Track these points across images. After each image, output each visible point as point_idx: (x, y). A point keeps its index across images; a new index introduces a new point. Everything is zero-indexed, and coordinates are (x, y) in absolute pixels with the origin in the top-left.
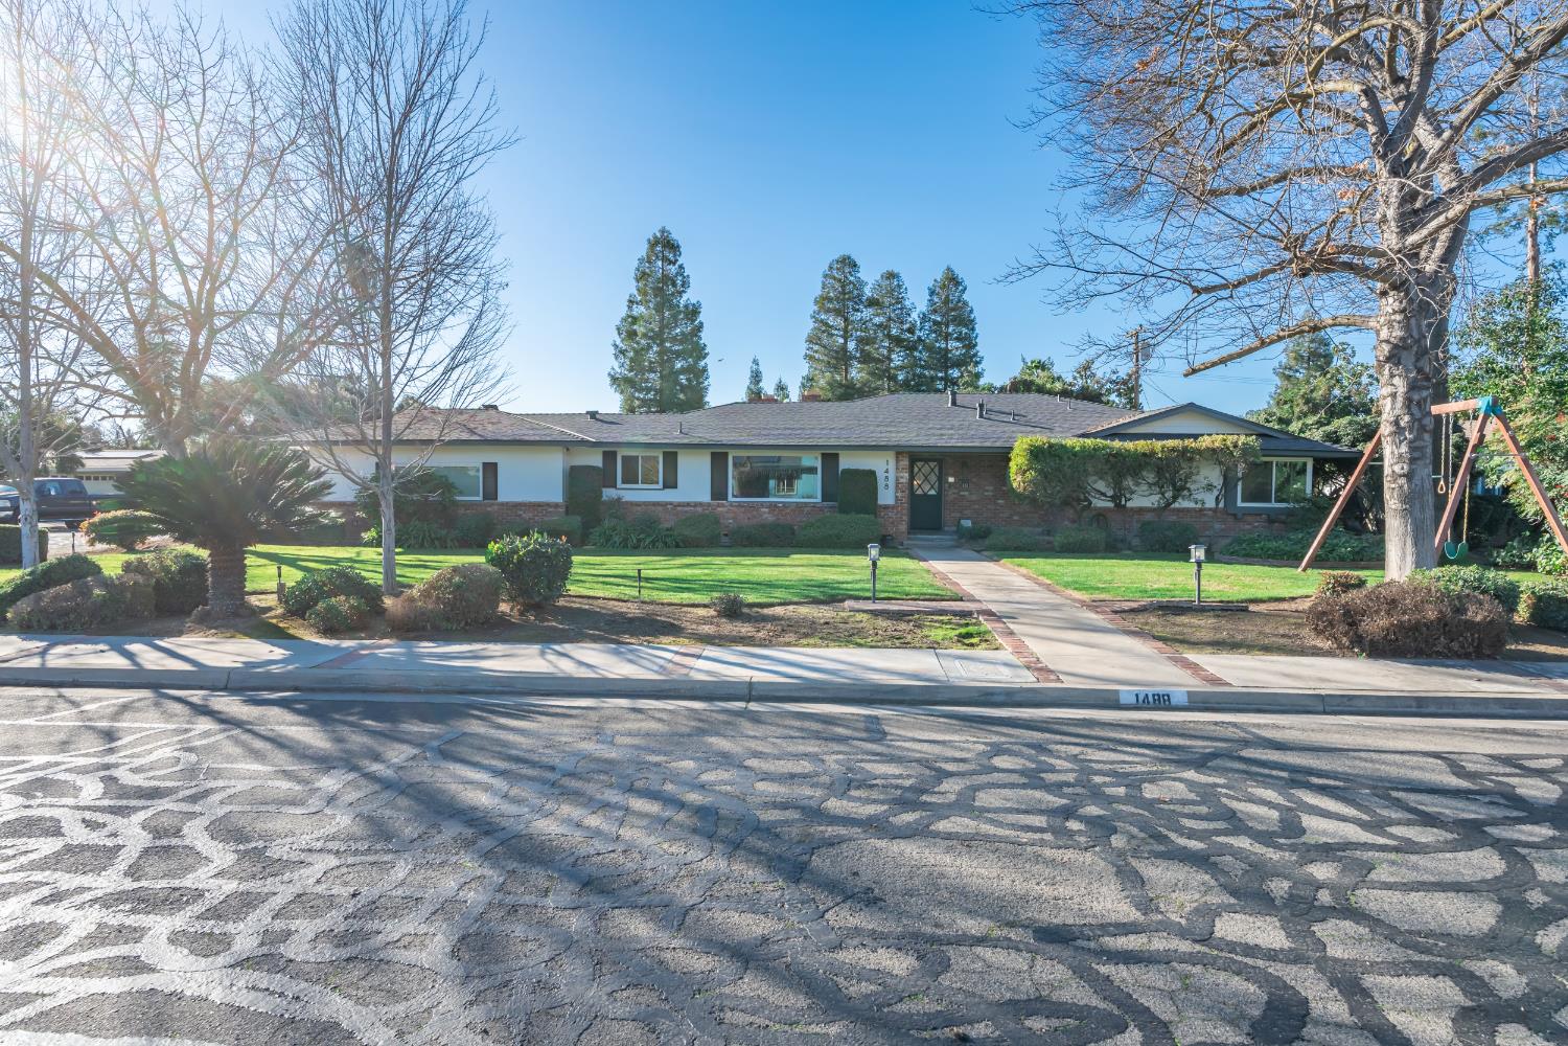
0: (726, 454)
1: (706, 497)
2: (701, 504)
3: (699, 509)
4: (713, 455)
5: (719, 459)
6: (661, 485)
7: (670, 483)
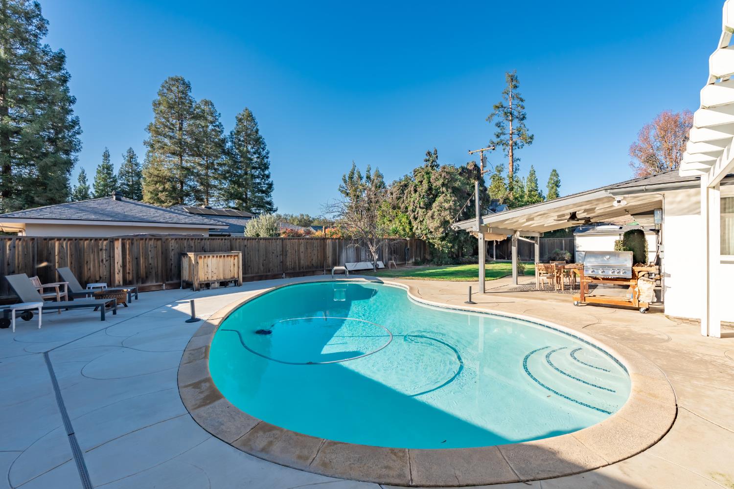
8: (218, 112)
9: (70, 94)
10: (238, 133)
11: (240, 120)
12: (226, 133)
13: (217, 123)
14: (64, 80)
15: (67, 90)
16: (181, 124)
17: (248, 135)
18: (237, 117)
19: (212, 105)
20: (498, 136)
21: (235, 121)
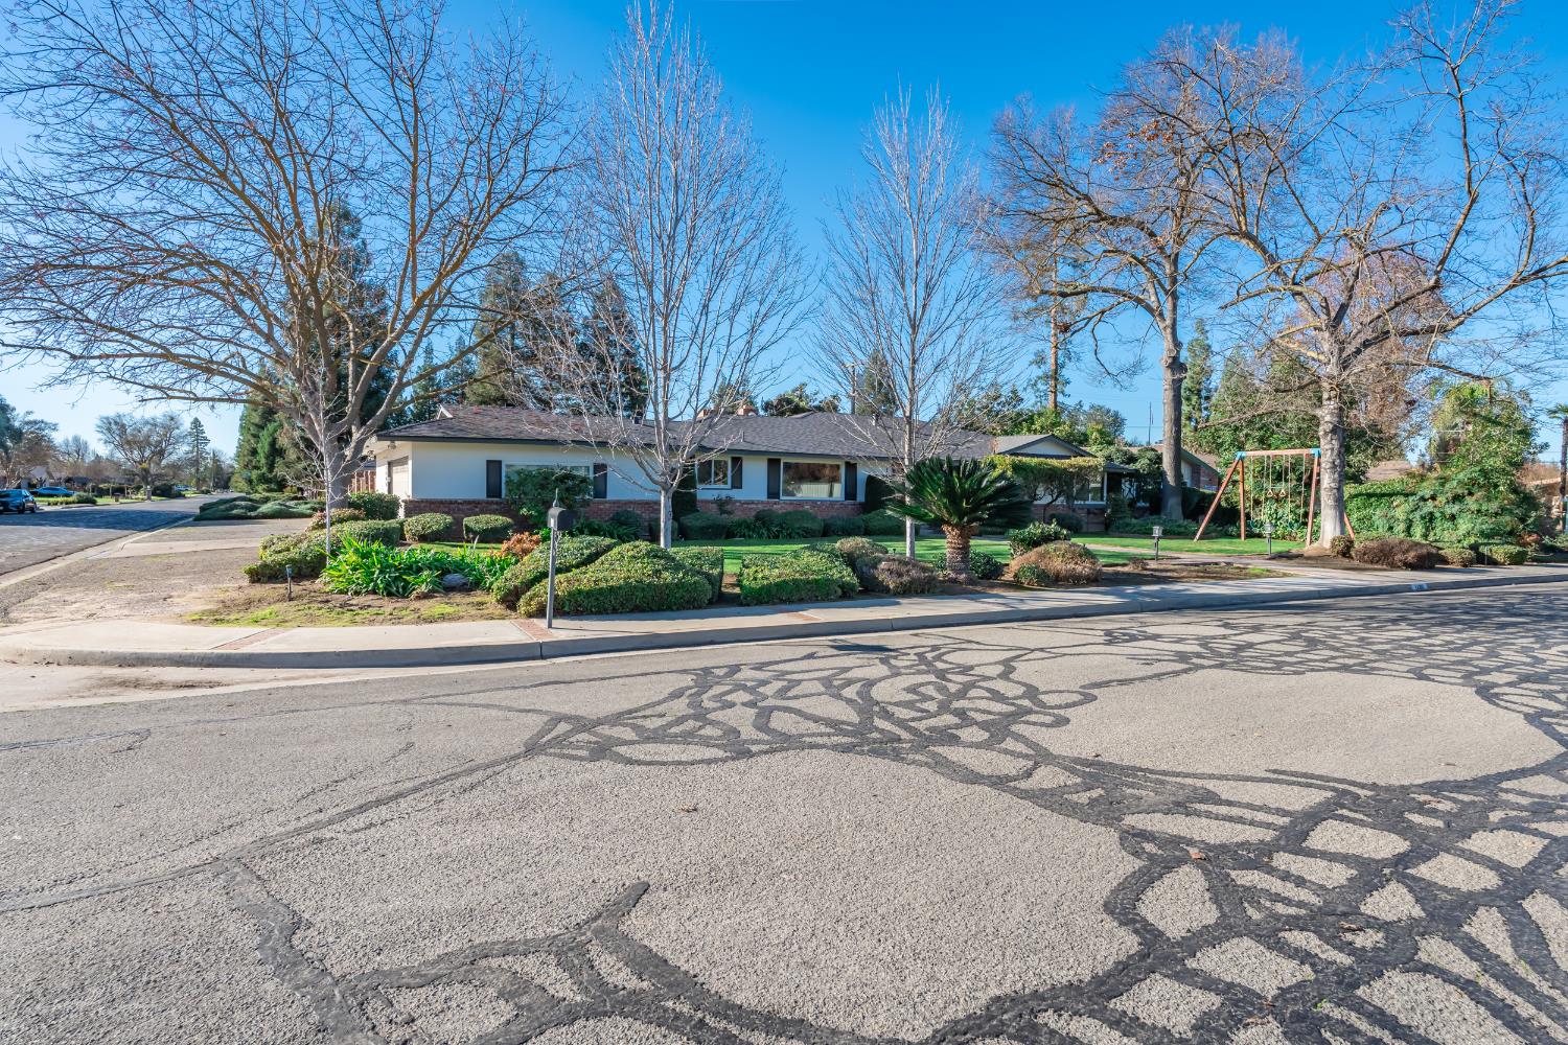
0: (779, 461)
1: (763, 497)
2: (758, 503)
3: (760, 506)
4: (770, 461)
5: (773, 463)
6: (729, 486)
7: (737, 483)
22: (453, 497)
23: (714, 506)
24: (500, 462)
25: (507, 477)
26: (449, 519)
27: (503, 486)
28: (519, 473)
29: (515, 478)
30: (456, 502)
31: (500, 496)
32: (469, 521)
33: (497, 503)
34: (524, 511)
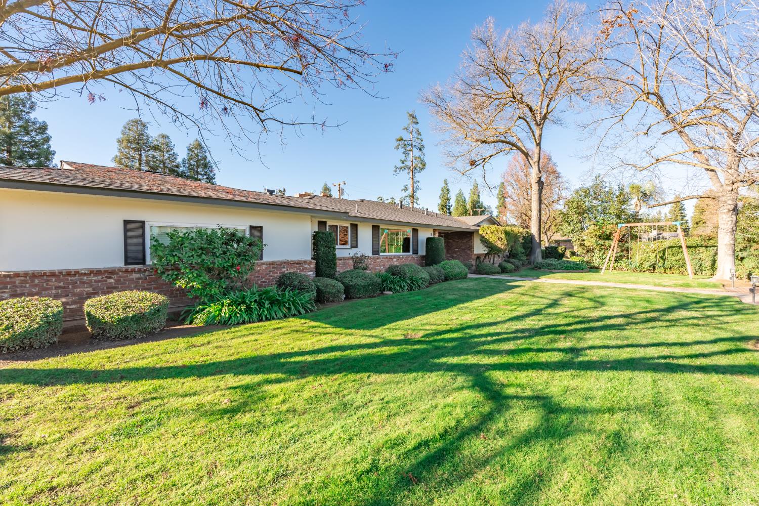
0: (379, 226)
1: (369, 253)
4: (373, 227)
5: (376, 228)
6: (349, 246)
7: (353, 244)
8: (173, 144)
9: (51, 149)
10: (189, 159)
11: (190, 150)
12: (179, 160)
13: (172, 153)
14: (47, 140)
15: (50, 146)
16: (140, 155)
17: (198, 160)
18: (187, 148)
19: (168, 138)
20: (403, 162)
21: (186, 150)
22: (72, 266)
23: (351, 261)
24: (143, 223)
25: (153, 239)
26: (56, 306)
27: (148, 251)
28: (171, 236)
29: (167, 241)
30: (77, 273)
31: (143, 262)
32: (93, 306)
33: (139, 271)
34: (181, 283)
